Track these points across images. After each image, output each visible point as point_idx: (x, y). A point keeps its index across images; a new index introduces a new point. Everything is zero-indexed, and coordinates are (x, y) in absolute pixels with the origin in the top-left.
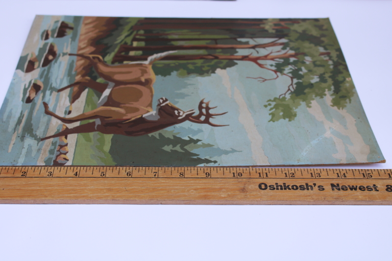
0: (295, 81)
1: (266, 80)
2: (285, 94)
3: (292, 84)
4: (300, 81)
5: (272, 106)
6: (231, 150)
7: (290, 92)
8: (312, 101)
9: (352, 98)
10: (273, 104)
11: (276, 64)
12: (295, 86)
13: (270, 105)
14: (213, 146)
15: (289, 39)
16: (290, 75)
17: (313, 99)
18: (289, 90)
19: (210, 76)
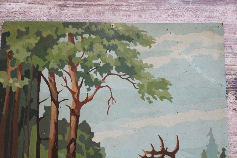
0: (114, 71)
1: (112, 97)
2: (133, 83)
3: (120, 76)
4: (114, 67)
5: (151, 97)
6: (209, 136)
7: (130, 79)
8: (144, 62)
9: (140, 29)
10: (146, 95)
11: (86, 85)
12: (121, 73)
13: (148, 98)
14: (204, 150)
15: (44, 67)
16: (104, 75)
17: (141, 61)
18: (127, 79)
19: (103, 148)
